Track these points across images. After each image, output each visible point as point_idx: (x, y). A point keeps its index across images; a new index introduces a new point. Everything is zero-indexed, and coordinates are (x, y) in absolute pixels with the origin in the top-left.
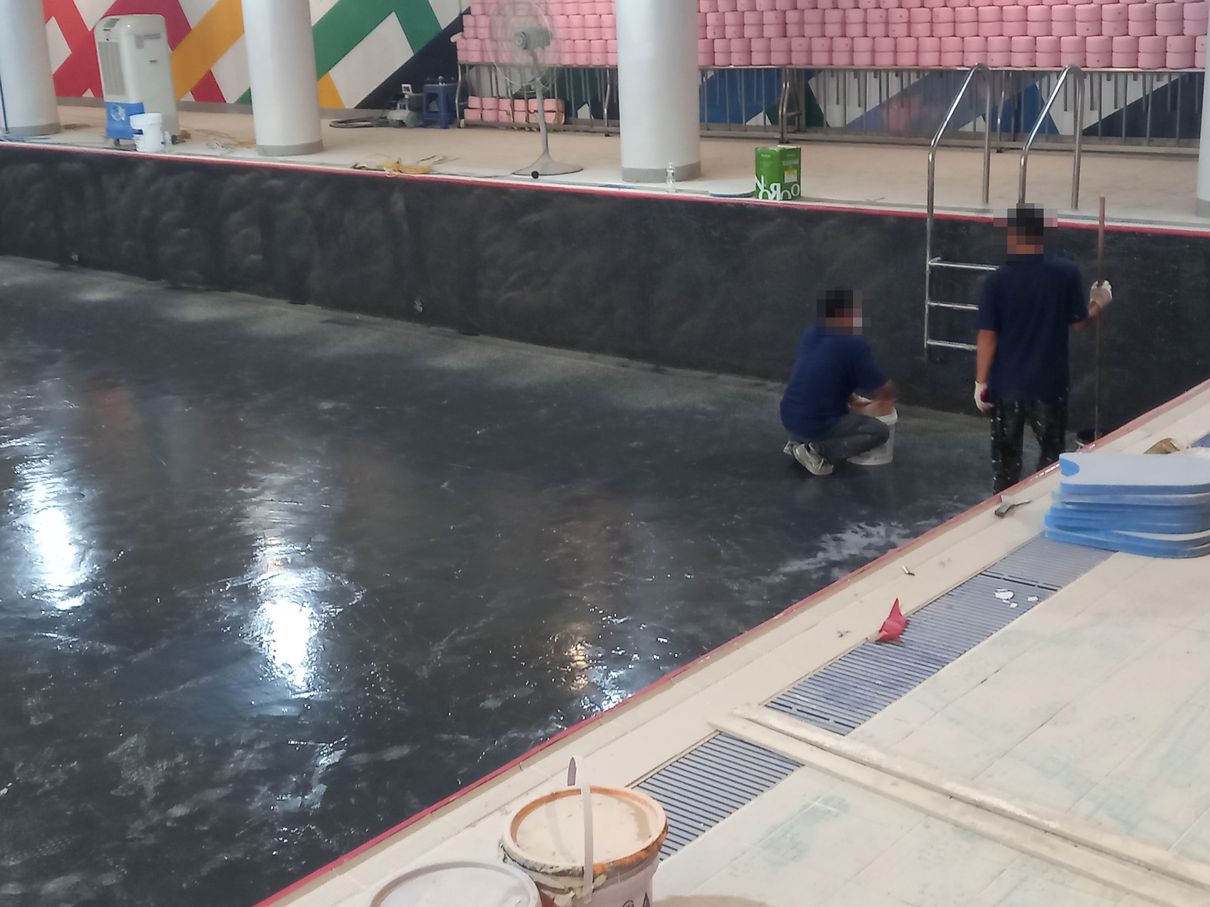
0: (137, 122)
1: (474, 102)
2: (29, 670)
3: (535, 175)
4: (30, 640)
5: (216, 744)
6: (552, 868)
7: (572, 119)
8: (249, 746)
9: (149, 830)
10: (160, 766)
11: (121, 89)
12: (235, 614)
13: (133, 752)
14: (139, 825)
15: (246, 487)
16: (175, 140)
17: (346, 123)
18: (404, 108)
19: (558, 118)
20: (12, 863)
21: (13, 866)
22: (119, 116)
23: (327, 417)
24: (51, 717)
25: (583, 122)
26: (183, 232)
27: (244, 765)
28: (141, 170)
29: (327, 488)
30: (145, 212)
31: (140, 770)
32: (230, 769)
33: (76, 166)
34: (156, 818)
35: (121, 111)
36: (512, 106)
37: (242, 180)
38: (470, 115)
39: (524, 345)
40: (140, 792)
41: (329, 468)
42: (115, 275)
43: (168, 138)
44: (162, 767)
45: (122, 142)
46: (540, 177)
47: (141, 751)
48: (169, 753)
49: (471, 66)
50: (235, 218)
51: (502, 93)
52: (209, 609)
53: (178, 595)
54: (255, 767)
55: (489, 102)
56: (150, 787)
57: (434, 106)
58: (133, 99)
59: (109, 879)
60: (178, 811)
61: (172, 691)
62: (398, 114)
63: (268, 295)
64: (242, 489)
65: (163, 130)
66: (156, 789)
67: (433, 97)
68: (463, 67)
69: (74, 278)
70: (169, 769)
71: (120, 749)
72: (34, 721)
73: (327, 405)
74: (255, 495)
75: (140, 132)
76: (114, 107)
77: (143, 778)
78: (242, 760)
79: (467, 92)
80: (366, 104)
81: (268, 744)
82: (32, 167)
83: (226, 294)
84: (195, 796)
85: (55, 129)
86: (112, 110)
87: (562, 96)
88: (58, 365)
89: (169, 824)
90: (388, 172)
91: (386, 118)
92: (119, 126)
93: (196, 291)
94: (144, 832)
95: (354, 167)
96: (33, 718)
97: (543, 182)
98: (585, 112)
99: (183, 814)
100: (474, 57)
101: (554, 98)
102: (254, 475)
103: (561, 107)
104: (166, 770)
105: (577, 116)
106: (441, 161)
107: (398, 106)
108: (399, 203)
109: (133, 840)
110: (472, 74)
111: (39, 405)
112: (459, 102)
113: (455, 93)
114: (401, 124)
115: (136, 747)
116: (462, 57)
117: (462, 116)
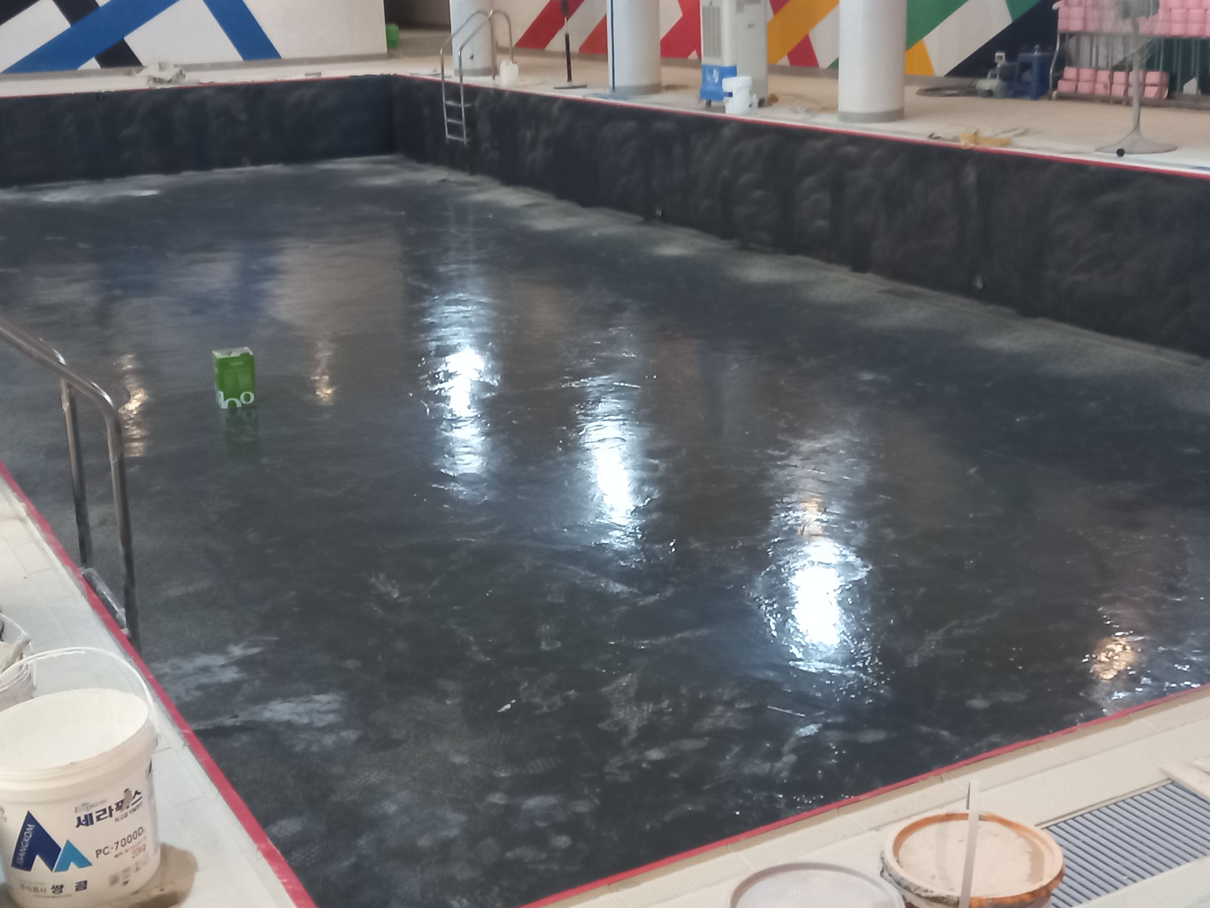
0: (729, 84)
1: (1069, 72)
2: (549, 598)
3: (1121, 153)
4: (554, 570)
5: (700, 696)
6: (926, 891)
7: (1177, 93)
8: (729, 704)
9: (625, 767)
10: (646, 708)
11: (717, 51)
12: (741, 572)
13: (624, 691)
14: (616, 761)
15: (774, 450)
16: (761, 104)
17: (934, 91)
18: (994, 77)
19: (1160, 93)
20: (502, 775)
21: (503, 778)
22: (713, 79)
23: (865, 388)
24: (559, 645)
25: (1189, 97)
26: (758, 194)
27: (722, 722)
28: (727, 132)
29: (852, 460)
30: (725, 173)
31: (628, 708)
32: (707, 724)
33: (668, 126)
34: (634, 758)
35: (716, 73)
36: (1111, 78)
37: (819, 145)
38: (1064, 86)
39: (1086, 332)
40: (624, 730)
41: (857, 440)
42: (692, 231)
43: (756, 101)
44: (648, 709)
45: (713, 103)
46: (1125, 155)
47: (632, 691)
48: (656, 698)
49: (1071, 35)
50: (809, 182)
51: (1102, 63)
52: (717, 564)
53: (692, 547)
54: (733, 725)
55: (1086, 73)
56: (634, 726)
57: (1027, 76)
58: (727, 61)
59: (582, 807)
60: (655, 754)
61: (669, 639)
62: (988, 83)
63: (830, 260)
64: (770, 452)
65: (751, 92)
66: (640, 729)
67: (1026, 66)
68: (1063, 37)
69: (655, 232)
70: (654, 713)
71: (614, 685)
72: (544, 646)
73: (867, 376)
74: (782, 458)
75: (730, 95)
76: (709, 70)
77: (628, 717)
78: (721, 716)
79: (1063, 61)
80: (957, 72)
81: (748, 705)
82: (631, 125)
83: (791, 258)
84: (673, 744)
85: (656, 88)
86: (707, 73)
87: (1168, 68)
88: (626, 315)
89: (644, 765)
90: (964, 143)
91: (975, 87)
92: (710, 88)
93: (762, 252)
94: (620, 768)
95: (931, 136)
96: (543, 643)
97: (1129, 161)
98: (1191, 87)
99: (659, 758)
100: (1076, 26)
101: (1158, 70)
102: (783, 439)
103: (1166, 79)
104: (651, 712)
105: (1182, 89)
106: (1022, 134)
107: (989, 75)
108: (970, 175)
109: (610, 774)
110: (1072, 43)
111: (603, 351)
112: (1053, 71)
113: (1051, 63)
114: (990, 94)
115: (627, 686)
116: (1062, 25)
117: (1055, 86)
